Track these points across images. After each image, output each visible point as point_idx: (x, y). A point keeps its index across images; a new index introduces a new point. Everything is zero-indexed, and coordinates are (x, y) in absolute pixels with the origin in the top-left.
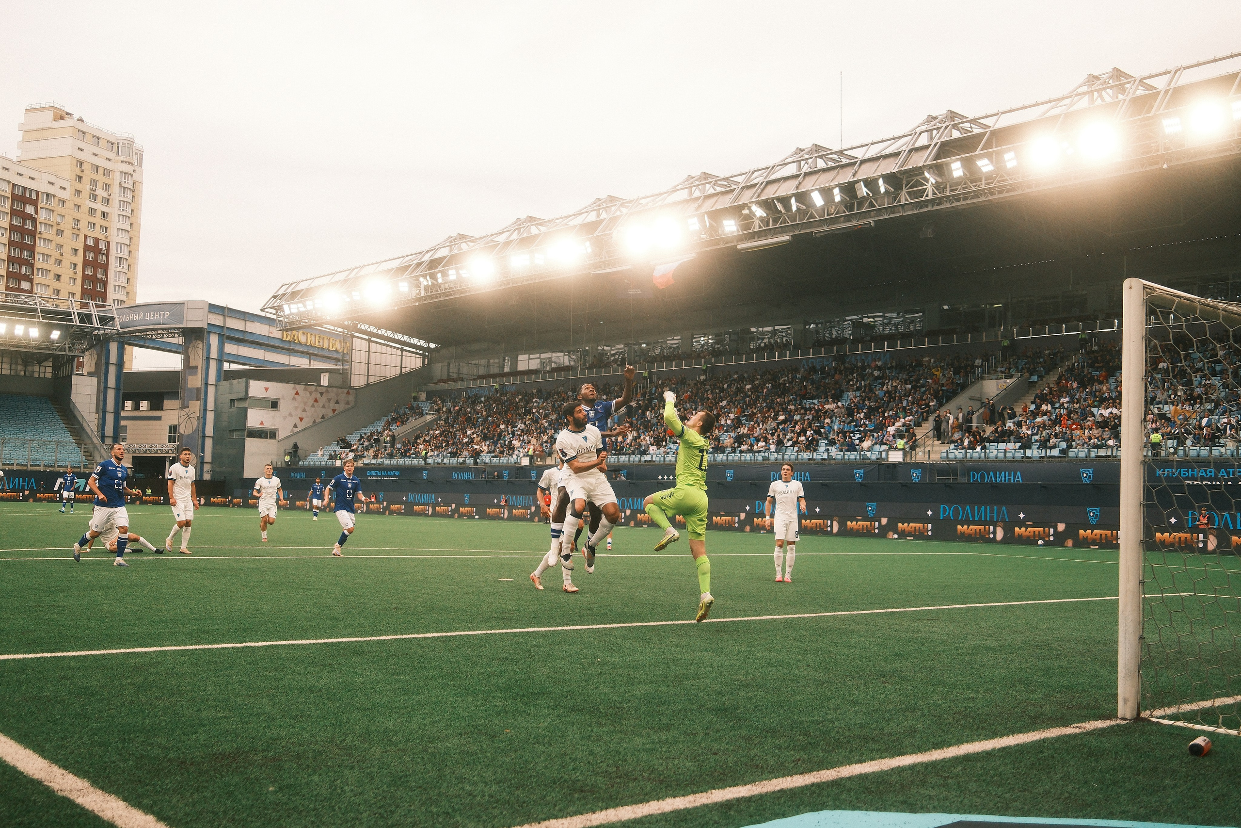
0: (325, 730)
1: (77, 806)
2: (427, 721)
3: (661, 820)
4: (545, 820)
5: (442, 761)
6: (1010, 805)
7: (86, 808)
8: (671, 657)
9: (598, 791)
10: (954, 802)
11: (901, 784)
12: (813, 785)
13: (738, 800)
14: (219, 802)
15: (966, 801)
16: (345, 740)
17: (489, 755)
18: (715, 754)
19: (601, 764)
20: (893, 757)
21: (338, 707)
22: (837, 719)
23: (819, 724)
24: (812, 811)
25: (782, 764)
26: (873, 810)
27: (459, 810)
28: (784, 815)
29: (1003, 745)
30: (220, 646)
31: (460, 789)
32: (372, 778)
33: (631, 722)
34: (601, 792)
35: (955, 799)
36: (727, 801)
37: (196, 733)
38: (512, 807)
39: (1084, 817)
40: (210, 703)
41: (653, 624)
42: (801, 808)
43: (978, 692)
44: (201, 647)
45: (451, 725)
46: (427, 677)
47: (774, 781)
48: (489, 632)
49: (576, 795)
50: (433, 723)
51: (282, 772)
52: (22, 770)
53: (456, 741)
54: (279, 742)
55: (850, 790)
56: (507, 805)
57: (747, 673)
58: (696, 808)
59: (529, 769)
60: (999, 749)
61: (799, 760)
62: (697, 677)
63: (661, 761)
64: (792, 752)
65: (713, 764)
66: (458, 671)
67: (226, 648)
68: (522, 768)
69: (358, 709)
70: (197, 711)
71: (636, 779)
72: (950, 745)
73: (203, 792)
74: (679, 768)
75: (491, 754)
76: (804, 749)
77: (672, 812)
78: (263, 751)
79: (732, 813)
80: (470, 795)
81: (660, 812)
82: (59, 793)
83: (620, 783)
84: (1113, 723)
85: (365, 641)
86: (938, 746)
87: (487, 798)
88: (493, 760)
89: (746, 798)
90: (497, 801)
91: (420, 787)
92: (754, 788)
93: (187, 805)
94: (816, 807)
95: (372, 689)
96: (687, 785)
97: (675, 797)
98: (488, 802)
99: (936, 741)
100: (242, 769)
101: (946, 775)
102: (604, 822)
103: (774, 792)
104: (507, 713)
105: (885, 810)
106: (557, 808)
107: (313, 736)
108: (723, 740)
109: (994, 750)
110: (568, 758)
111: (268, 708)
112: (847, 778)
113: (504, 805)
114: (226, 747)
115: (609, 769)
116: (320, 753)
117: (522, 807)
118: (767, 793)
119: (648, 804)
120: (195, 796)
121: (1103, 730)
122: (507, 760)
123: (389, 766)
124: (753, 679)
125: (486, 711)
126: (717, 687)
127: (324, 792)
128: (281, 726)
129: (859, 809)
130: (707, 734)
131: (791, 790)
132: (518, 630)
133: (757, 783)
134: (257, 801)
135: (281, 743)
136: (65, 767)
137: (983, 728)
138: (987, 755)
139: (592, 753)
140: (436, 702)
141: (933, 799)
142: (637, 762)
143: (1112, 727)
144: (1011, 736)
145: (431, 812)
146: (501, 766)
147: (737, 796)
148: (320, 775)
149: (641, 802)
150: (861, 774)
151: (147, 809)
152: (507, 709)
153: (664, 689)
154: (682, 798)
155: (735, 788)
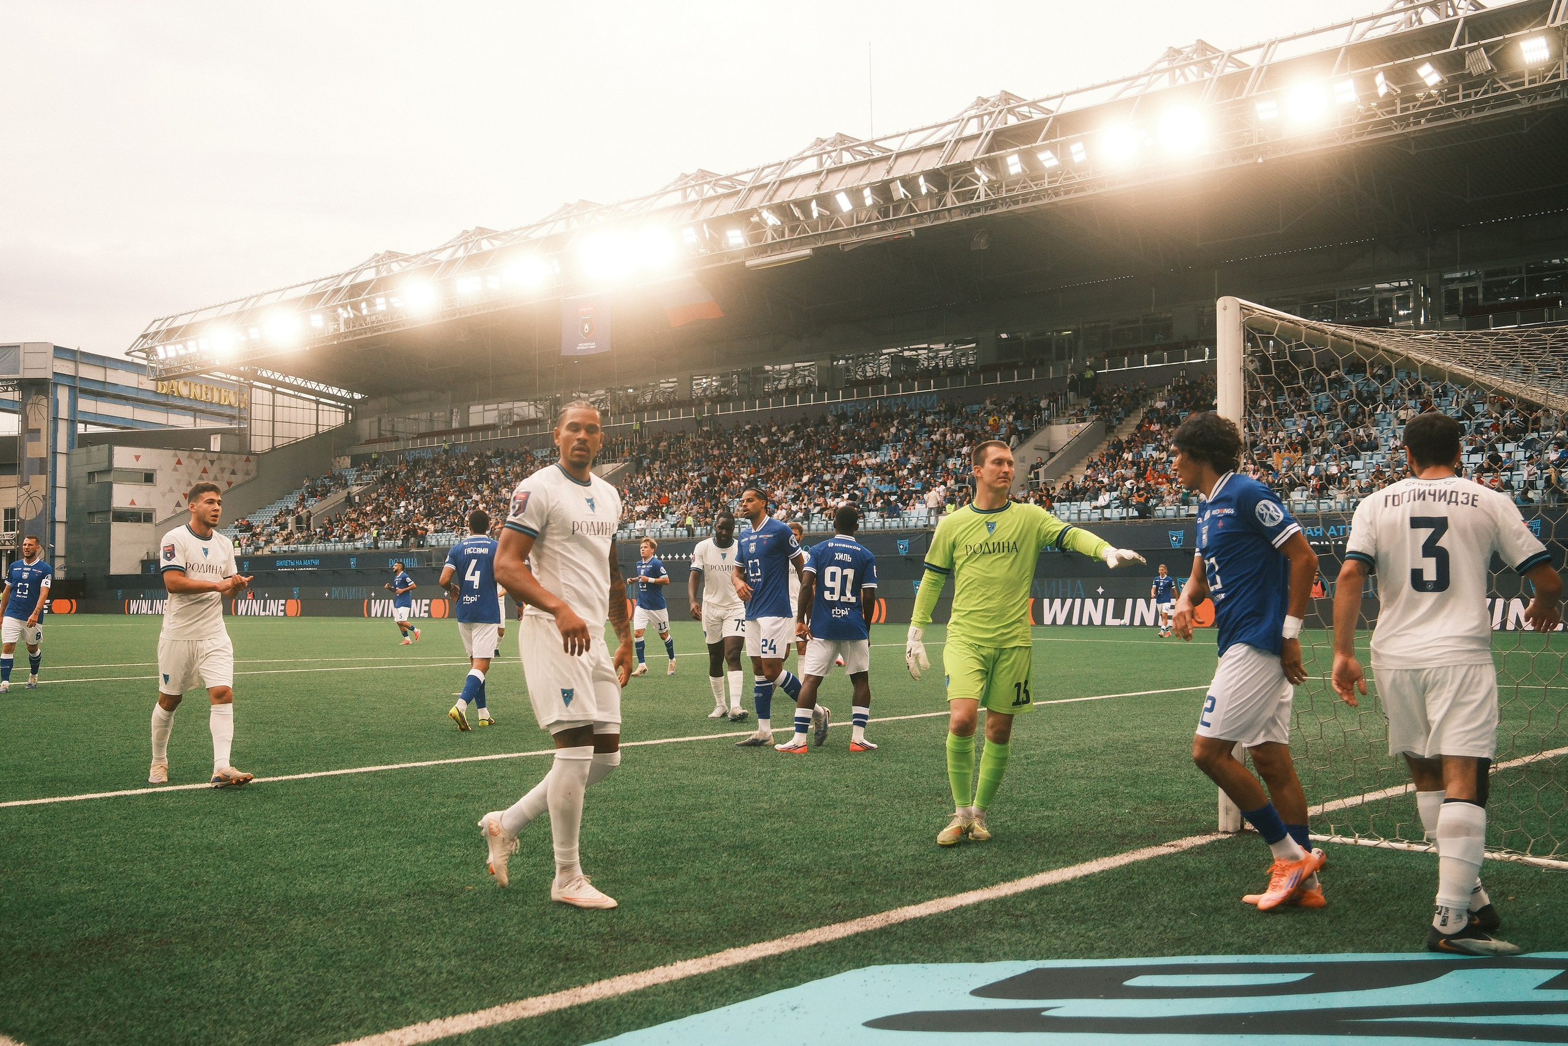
0: (230, 899)
2: (365, 880)
3: (669, 990)
4: (521, 998)
5: (386, 931)
6: (1096, 945)
8: (676, 783)
9: (587, 959)
10: (1028, 945)
11: (965, 928)
12: (857, 934)
13: (765, 959)
14: (86, 1004)
15: (1043, 943)
16: (255, 911)
17: (446, 920)
18: (734, 903)
19: (591, 924)
20: (954, 895)
21: (245, 869)
22: (884, 852)
23: (862, 858)
24: (858, 967)
25: (818, 911)
26: (932, 962)
27: (410, 993)
28: (822, 975)
29: (1086, 873)
30: (83, 797)
31: (410, 966)
32: (294, 959)
33: (626, 869)
34: (592, 959)
35: (1030, 942)
36: (751, 961)
37: (52, 914)
38: (477, 986)
39: (1182, 954)
40: (71, 873)
42: (844, 964)
43: (1053, 809)
44: (57, 799)
45: (395, 885)
46: (362, 824)
47: (809, 933)
48: (442, 762)
49: (560, 966)
50: (371, 883)
51: (172, 958)
53: (403, 905)
54: (167, 919)
55: (902, 938)
56: (471, 983)
57: (772, 799)
58: (712, 973)
59: (499, 936)
60: (1081, 878)
61: (839, 904)
62: (709, 807)
63: (666, 916)
64: (830, 896)
65: (732, 916)
66: (402, 814)
67: (92, 800)
68: (490, 934)
69: (273, 869)
70: (54, 885)
71: (635, 940)
72: (1022, 876)
73: (63, 992)
74: (690, 923)
75: (449, 919)
76: (844, 890)
77: (682, 979)
78: (146, 932)
79: (758, 976)
80: (424, 972)
81: (667, 980)
83: (616, 947)
84: (1213, 838)
85: (279, 781)
86: (1008, 878)
87: (445, 975)
88: (452, 926)
89: (775, 956)
90: (459, 979)
91: (358, 967)
92: (784, 943)
93: (41, 1010)
94: (861, 963)
95: (291, 842)
96: (700, 945)
97: (686, 960)
98: (447, 980)
99: (1005, 872)
100: (117, 958)
101: (1019, 913)
102: (596, 998)
103: (809, 947)
104: (467, 864)
105: (946, 961)
106: (536, 983)
107: (214, 908)
108: (744, 884)
109: (1074, 879)
110: (548, 918)
111: (150, 876)
112: (898, 924)
113: (467, 983)
114: (95, 931)
115: (601, 929)
116: (223, 930)
117: (491, 984)
118: (800, 949)
119: (652, 971)
120: (53, 998)
121: (1202, 846)
122: (470, 925)
123: (315, 941)
124: (778, 806)
125: (441, 863)
126: (735, 819)
127: (231, 980)
128: (169, 898)
129: (915, 961)
130: (723, 878)
131: (829, 943)
132: (480, 758)
133: (788, 936)
134: (140, 997)
135: (170, 920)
137: (1061, 853)
138: (1067, 886)
140: (375, 856)
141: (1003, 944)
142: (637, 918)
143: (1213, 843)
144: (1094, 862)
145: (372, 998)
146: (462, 934)
147: (763, 954)
148: (223, 959)
149: (643, 969)
150: (915, 918)
152: (468, 860)
153: (668, 824)
154: (694, 960)
155: (761, 944)
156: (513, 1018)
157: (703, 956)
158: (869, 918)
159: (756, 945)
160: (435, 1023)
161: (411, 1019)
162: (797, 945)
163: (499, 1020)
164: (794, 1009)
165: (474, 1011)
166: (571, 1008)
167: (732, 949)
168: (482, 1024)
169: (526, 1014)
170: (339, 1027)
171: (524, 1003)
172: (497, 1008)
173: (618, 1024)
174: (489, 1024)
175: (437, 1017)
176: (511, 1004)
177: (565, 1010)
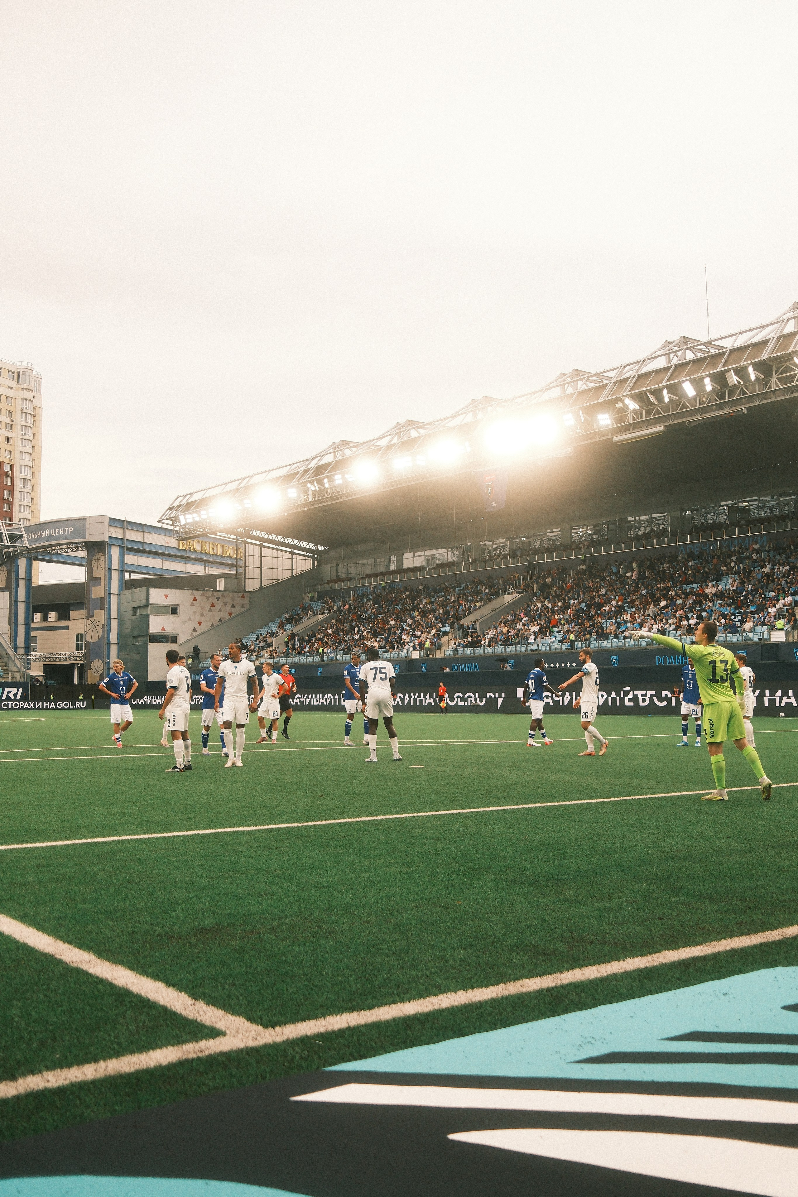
0: (292, 905)
1: (91, 975)
3: (626, 978)
4: (518, 979)
5: (407, 930)
7: (100, 976)
8: (594, 832)
9: (559, 954)
12: (761, 944)
13: (695, 959)
16: (312, 914)
17: (448, 924)
18: (661, 919)
19: (555, 931)
22: (769, 885)
23: (752, 890)
24: (766, 967)
25: (727, 926)
27: (437, 972)
28: (740, 972)
30: (171, 834)
34: (563, 954)
36: (684, 960)
37: (175, 911)
41: (568, 803)
42: (756, 964)
44: (154, 835)
47: (724, 942)
48: (415, 815)
49: (541, 958)
50: (388, 897)
52: (32, 945)
57: (671, 846)
58: (655, 968)
59: (490, 936)
61: (742, 922)
62: (624, 850)
63: (611, 926)
64: (733, 916)
65: (661, 928)
67: (177, 836)
68: (483, 935)
70: (170, 892)
71: (591, 943)
74: (630, 932)
75: (451, 923)
76: (744, 912)
77: (634, 971)
79: (691, 970)
80: (442, 959)
81: (623, 971)
82: (72, 964)
83: (579, 946)
85: (302, 826)
87: (458, 961)
88: (454, 928)
89: (701, 957)
90: (469, 964)
91: (394, 953)
92: (706, 948)
94: (772, 964)
96: (642, 947)
97: (633, 958)
98: (461, 965)
100: (227, 942)
102: (573, 981)
103: (726, 952)
104: (455, 886)
106: (526, 969)
107: (283, 912)
108: (665, 906)
110: (523, 925)
112: (792, 938)
113: (476, 967)
114: (208, 922)
115: (565, 934)
117: (494, 969)
118: (719, 953)
119: (610, 964)
122: (467, 928)
123: (360, 935)
124: (678, 850)
125: (434, 885)
127: (308, 959)
130: (648, 901)
131: (741, 949)
132: (442, 812)
133: (707, 944)
135: (255, 918)
136: (69, 943)
139: (543, 920)
142: (589, 927)
146: (463, 934)
148: (299, 945)
151: (156, 977)
154: (640, 958)
155: (688, 948)
156: (515, 992)
157: (646, 955)
158: (767, 933)
159: (685, 949)
160: (460, 993)
161: (442, 989)
162: (716, 950)
163: (506, 993)
164: (725, 995)
165: (486, 986)
166: (556, 987)
167: (667, 951)
168: (494, 995)
169: (524, 990)
170: (393, 993)
171: (520, 983)
172: (502, 985)
173: (594, 999)
174: (499, 995)
175: (460, 990)
176: (512, 983)
177: (553, 988)
